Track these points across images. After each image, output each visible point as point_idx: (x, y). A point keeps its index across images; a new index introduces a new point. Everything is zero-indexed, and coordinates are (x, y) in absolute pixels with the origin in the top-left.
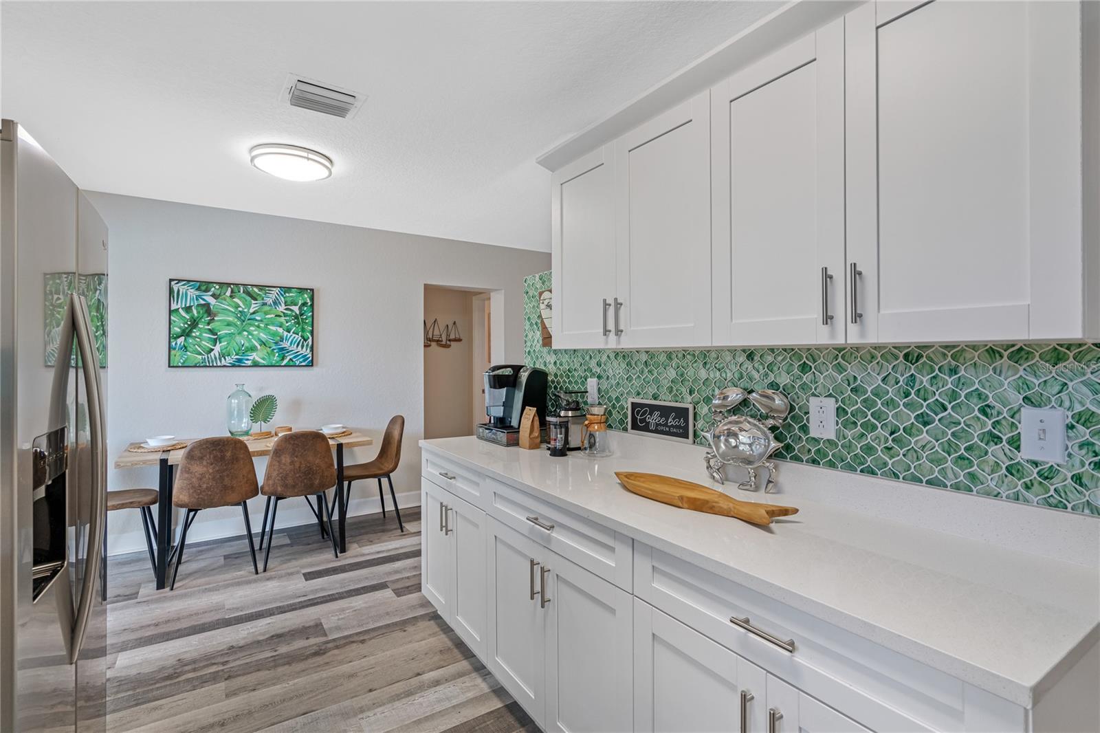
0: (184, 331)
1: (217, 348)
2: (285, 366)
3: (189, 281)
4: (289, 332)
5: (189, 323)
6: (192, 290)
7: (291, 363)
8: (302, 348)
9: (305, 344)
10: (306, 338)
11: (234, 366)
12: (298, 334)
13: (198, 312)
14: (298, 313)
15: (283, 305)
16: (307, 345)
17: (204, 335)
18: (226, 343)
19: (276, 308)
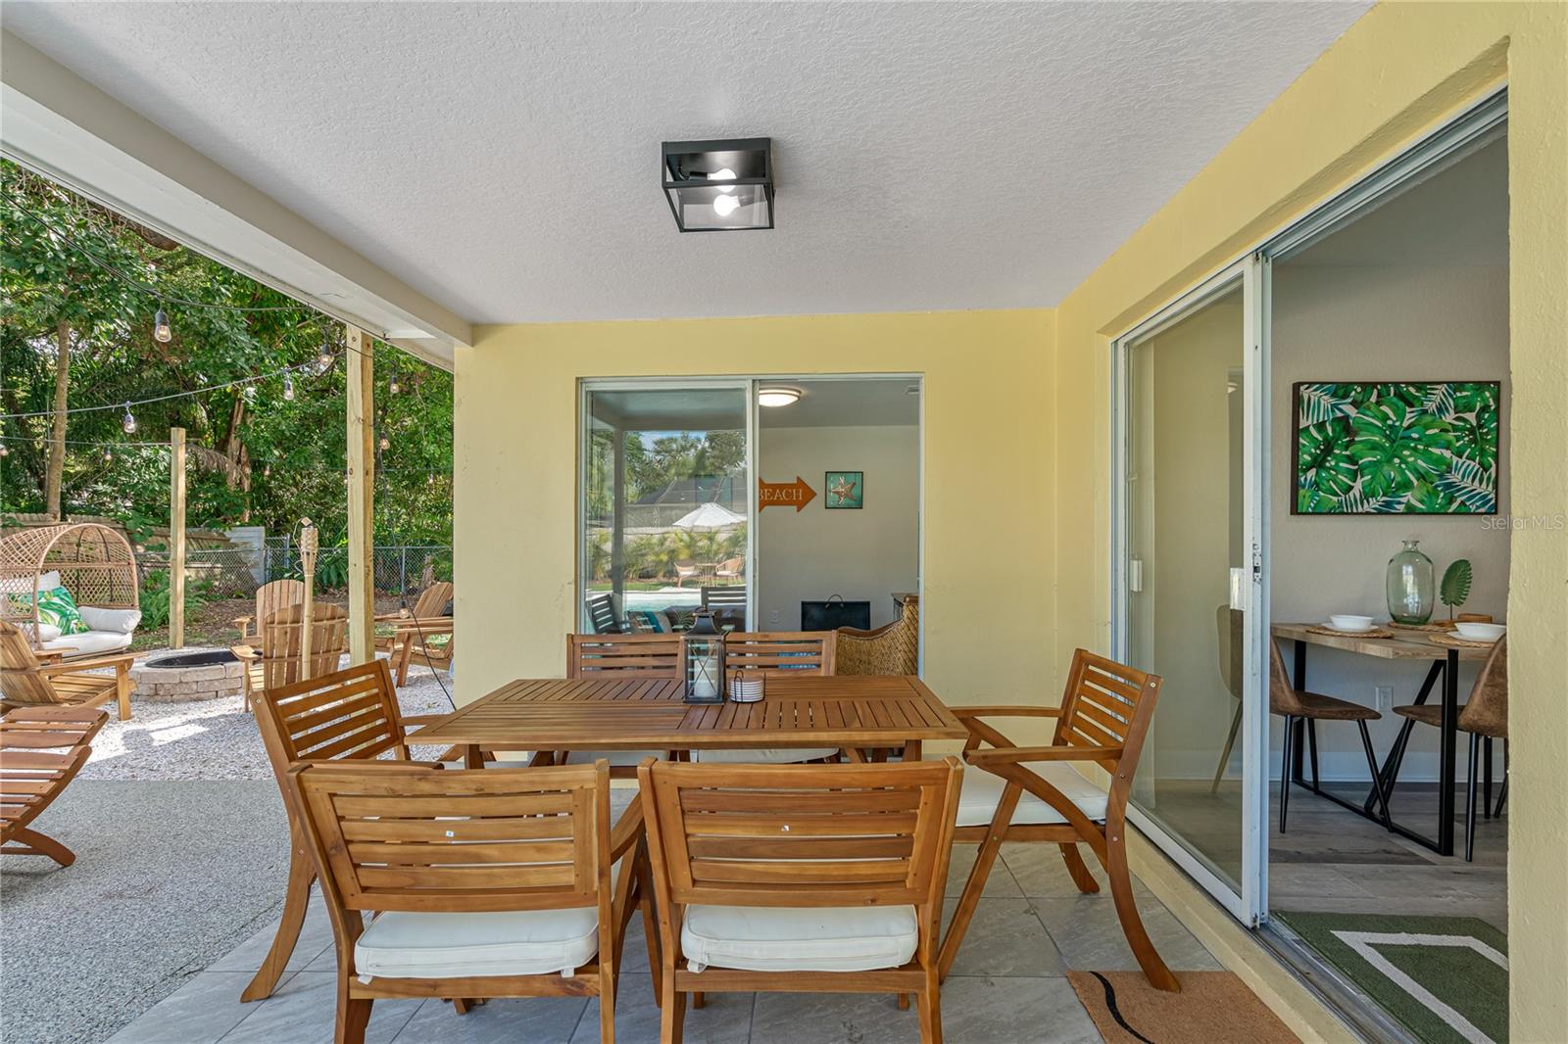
0: (1315, 458)
1: (1358, 486)
3: (1323, 384)
4: (1461, 457)
5: (1322, 447)
6: (1326, 397)
7: (1464, 509)
8: (1481, 483)
9: (1485, 477)
10: (1486, 465)
11: (1380, 513)
12: (1474, 460)
13: (1333, 431)
14: (1475, 424)
15: (1452, 411)
16: (1489, 478)
17: (1341, 464)
19: (1441, 418)
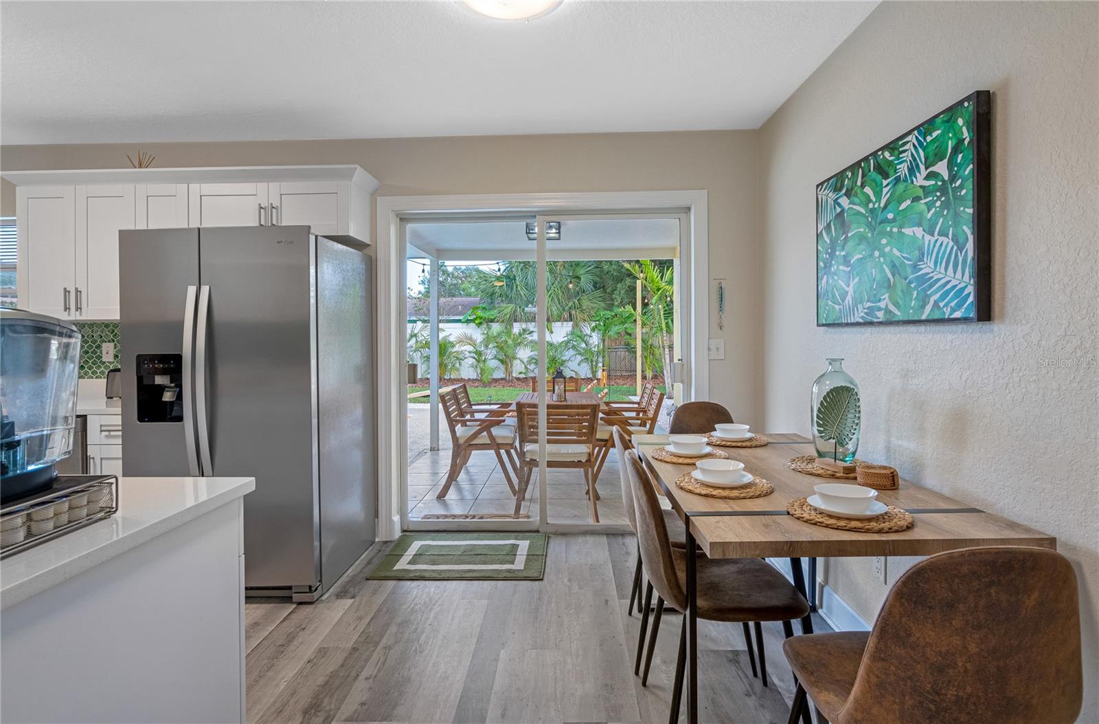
1: (851, 290)
2: (927, 321)
3: (829, 180)
5: (829, 251)
6: (831, 194)
7: (937, 315)
9: (961, 259)
10: (961, 240)
11: (865, 323)
12: (947, 236)
13: (836, 230)
14: (946, 178)
15: (923, 168)
17: (840, 267)
18: (858, 278)
19: (912, 182)
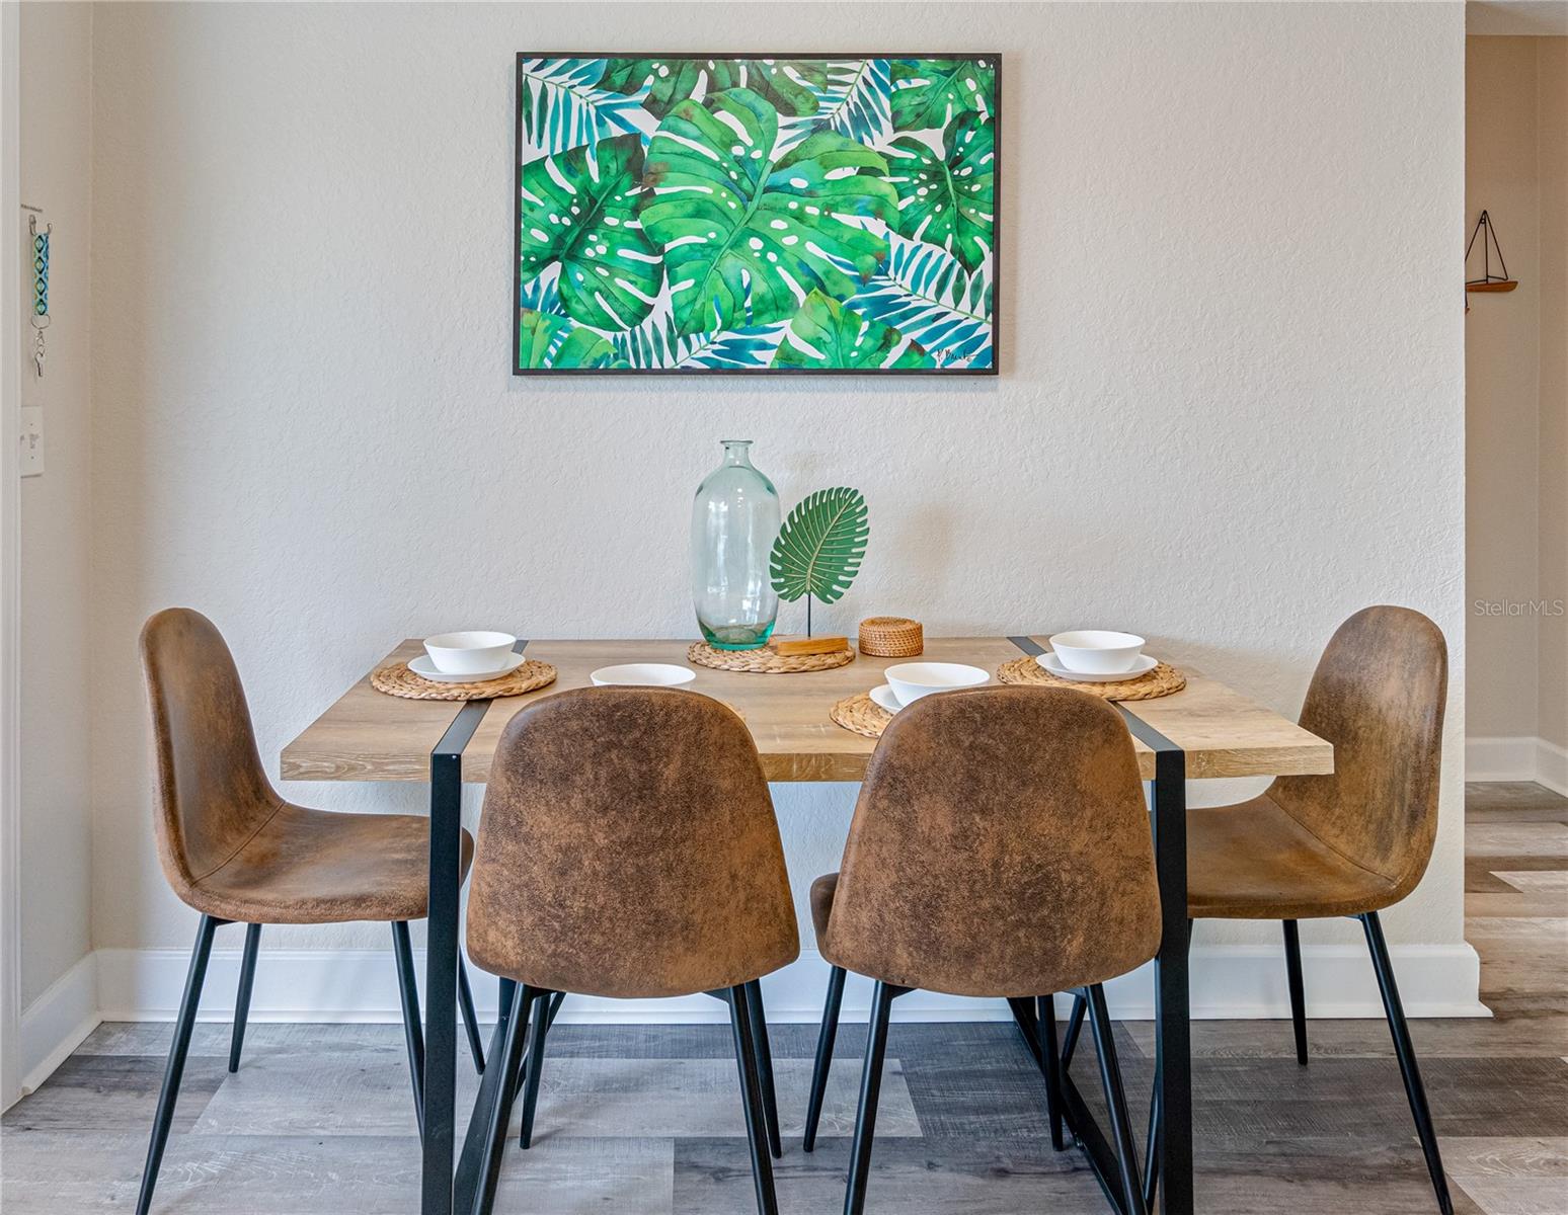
0: (559, 240)
1: (663, 304)
2: (893, 372)
3: (576, 56)
4: (909, 235)
5: (576, 210)
6: (585, 90)
7: (917, 362)
8: (958, 300)
9: (969, 284)
10: (970, 256)
11: (716, 370)
12: (942, 246)
13: (604, 171)
14: (941, 157)
15: (887, 125)
16: (977, 287)
17: (622, 253)
18: (691, 282)
19: (861, 141)
